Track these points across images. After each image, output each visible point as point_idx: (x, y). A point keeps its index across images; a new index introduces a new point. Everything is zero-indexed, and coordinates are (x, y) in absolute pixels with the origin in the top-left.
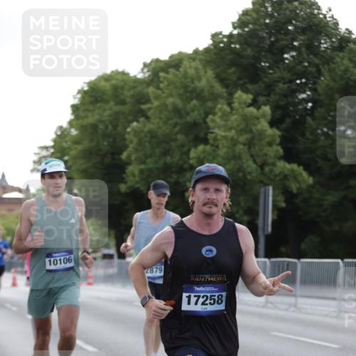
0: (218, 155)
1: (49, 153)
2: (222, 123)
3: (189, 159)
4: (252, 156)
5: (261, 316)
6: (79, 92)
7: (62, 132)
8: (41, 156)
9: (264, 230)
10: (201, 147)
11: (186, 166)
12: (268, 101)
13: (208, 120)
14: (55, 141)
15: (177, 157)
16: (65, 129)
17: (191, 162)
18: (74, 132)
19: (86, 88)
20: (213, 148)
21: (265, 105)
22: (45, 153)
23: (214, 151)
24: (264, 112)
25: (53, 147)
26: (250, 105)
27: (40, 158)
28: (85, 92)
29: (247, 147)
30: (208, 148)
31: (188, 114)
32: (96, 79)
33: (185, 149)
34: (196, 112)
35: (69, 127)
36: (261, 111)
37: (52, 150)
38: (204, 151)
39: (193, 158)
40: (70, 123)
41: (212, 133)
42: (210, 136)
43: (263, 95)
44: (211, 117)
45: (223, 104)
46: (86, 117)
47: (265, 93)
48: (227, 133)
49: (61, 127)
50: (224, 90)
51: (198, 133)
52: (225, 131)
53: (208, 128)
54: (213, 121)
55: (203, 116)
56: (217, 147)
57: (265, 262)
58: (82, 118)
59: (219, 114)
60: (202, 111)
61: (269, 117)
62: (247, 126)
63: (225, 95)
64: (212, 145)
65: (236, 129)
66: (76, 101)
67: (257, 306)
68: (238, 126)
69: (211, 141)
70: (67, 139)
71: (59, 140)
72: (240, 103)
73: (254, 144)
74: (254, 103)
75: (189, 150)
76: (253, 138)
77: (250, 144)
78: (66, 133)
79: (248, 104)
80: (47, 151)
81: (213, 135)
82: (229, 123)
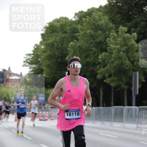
0: (112, 57)
1: (31, 57)
2: (114, 41)
3: (98, 59)
4: (128, 57)
5: (134, 134)
6: (45, 28)
7: (37, 47)
8: (27, 58)
9: (135, 93)
10: (104, 54)
11: (97, 63)
12: (136, 30)
13: (107, 40)
14: (33, 51)
15: (93, 58)
16: (39, 46)
17: (99, 60)
18: (43, 47)
19: (48, 26)
20: (110, 53)
21: (134, 32)
22: (29, 57)
23: (110, 55)
24: (133, 36)
25: (33, 54)
26: (126, 33)
27: (27, 60)
28: (48, 28)
29: (125, 53)
30: (107, 54)
31: (97, 37)
32: (53, 21)
33: (96, 55)
34: (101, 37)
35: (40, 44)
36: (132, 35)
37: (33, 56)
38: (105, 55)
39: (100, 59)
40: (41, 43)
41: (109, 46)
42: (108, 48)
43: (134, 28)
44: (108, 39)
45: (113, 32)
46: (49, 40)
47: (134, 27)
48: (116, 46)
49: (36, 45)
50: (114, 25)
51: (102, 47)
52: (115, 46)
53: (107, 44)
54: (109, 41)
55: (104, 38)
56: (112, 53)
57: (136, 108)
58: (47, 40)
59: (112, 37)
60: (103, 36)
61: (136, 38)
62: (125, 43)
63: (114, 27)
64: (109, 52)
65: (120, 44)
66: (43, 32)
67: (132, 129)
68: (121, 43)
69: (109, 51)
70: (40, 50)
71: (35, 51)
72: (122, 32)
73: (129, 51)
74: (129, 32)
75: (98, 55)
76: (128, 49)
77: (127, 52)
78: (39, 47)
79: (125, 32)
80: (30, 56)
81: (109, 48)
82: (117, 41)
